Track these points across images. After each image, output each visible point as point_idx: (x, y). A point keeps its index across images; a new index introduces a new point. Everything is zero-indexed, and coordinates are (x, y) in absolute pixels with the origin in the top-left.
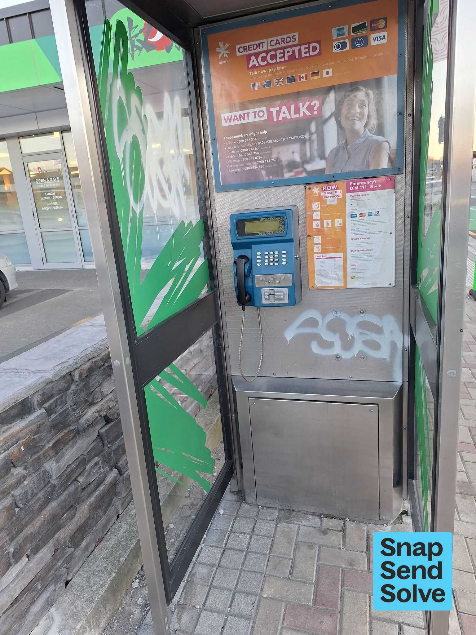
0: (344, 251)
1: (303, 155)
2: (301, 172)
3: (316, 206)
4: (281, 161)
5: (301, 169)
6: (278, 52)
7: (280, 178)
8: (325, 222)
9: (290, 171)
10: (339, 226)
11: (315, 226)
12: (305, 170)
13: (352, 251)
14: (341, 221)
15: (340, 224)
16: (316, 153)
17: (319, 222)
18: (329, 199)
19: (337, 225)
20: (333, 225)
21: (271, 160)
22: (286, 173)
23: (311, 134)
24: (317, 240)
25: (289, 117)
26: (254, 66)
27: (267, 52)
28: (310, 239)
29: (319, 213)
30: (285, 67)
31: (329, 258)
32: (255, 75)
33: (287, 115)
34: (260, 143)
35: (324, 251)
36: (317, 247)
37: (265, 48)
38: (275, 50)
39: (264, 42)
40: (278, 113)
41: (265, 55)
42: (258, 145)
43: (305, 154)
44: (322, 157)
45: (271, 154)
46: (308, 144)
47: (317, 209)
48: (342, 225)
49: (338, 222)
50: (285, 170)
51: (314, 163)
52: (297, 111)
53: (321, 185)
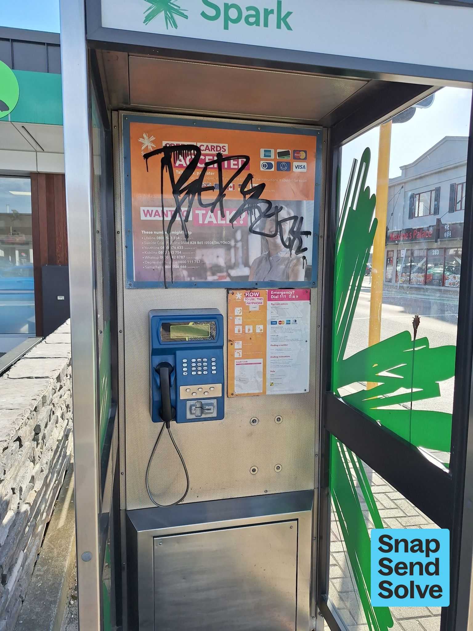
0: (264, 357)
2: (225, 277)
3: (238, 311)
4: (205, 263)
5: (225, 274)
6: (207, 158)
7: (203, 280)
8: (247, 327)
9: (213, 274)
11: (236, 332)
12: (229, 275)
13: (271, 357)
14: (261, 327)
16: (240, 260)
17: (241, 327)
18: (251, 306)
19: (258, 331)
20: (254, 330)
21: (194, 262)
23: (236, 241)
24: (238, 345)
25: (215, 222)
26: (181, 166)
28: (232, 344)
29: (241, 318)
30: (214, 173)
31: (250, 364)
32: (181, 175)
33: (213, 220)
35: (245, 356)
36: (238, 353)
38: (205, 155)
40: (204, 216)
42: (181, 245)
43: (230, 260)
44: (246, 264)
45: (194, 255)
46: (233, 251)
48: (262, 332)
49: (259, 328)
50: (209, 273)
51: (238, 270)
53: (245, 291)
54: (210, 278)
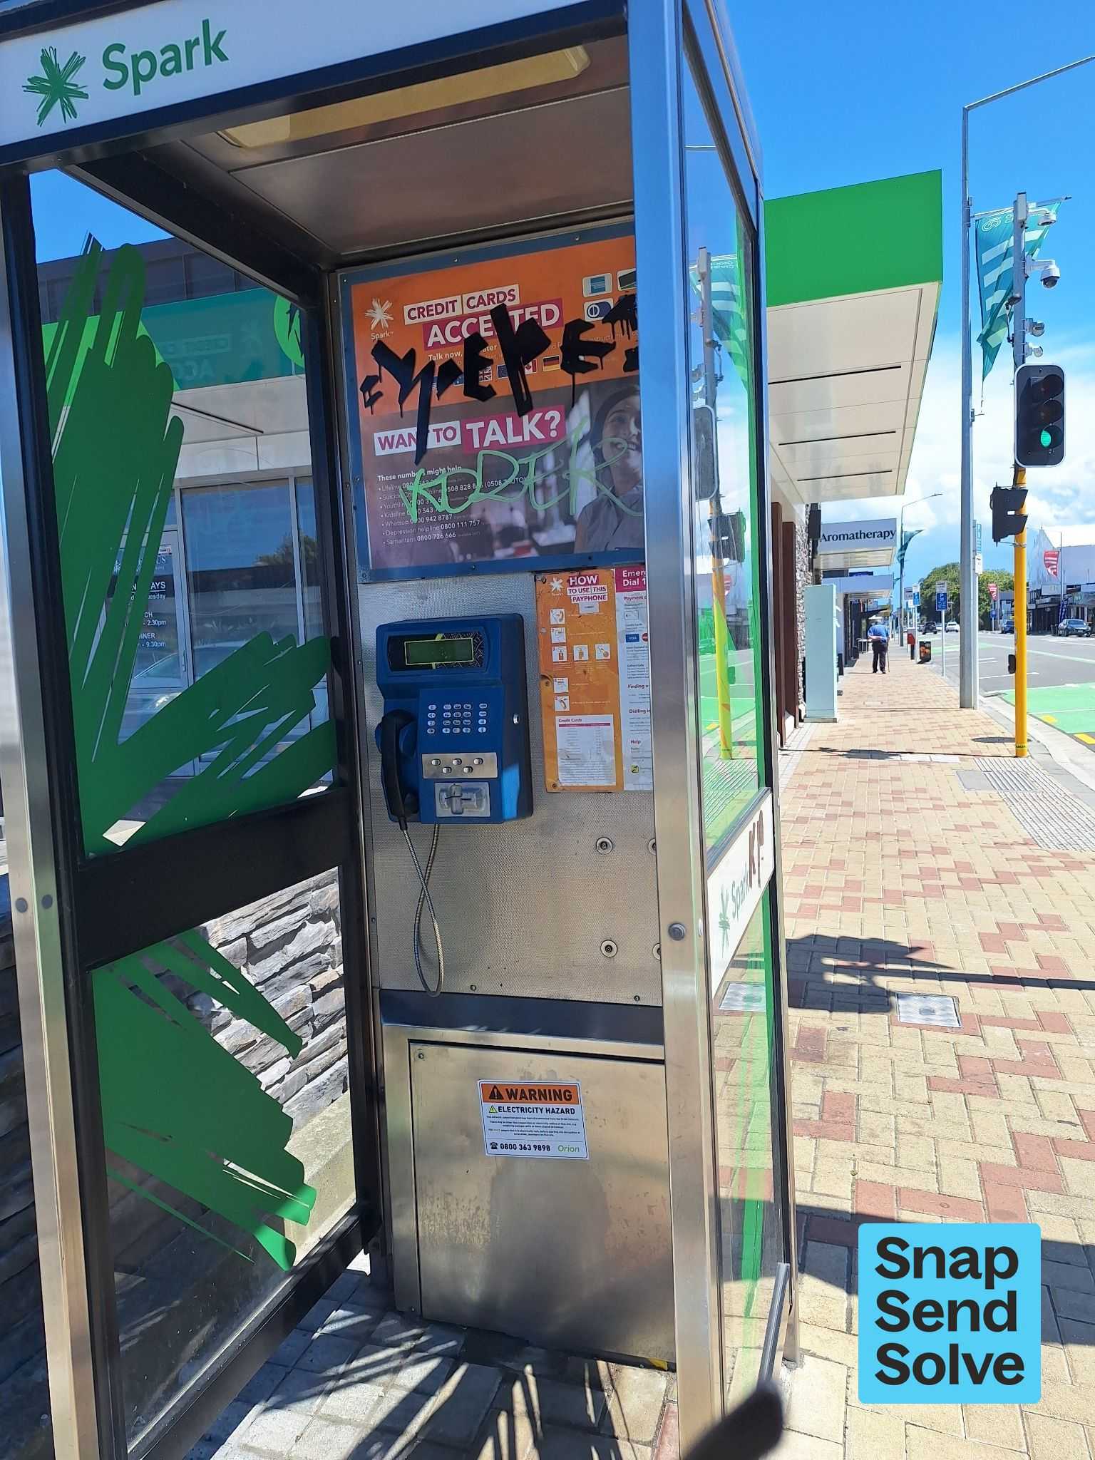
0: (616, 711)
1: (531, 514)
2: (528, 549)
3: (556, 615)
4: (489, 525)
5: (526, 542)
6: (482, 319)
7: (487, 559)
8: (576, 649)
9: (506, 545)
10: (604, 657)
11: (556, 658)
12: (535, 544)
13: (631, 711)
14: (606, 647)
15: (606, 655)
16: (555, 513)
17: (564, 649)
18: (583, 603)
19: (599, 656)
20: (592, 655)
21: (469, 523)
22: (499, 548)
23: (546, 474)
24: (561, 685)
25: (503, 441)
27: (462, 318)
28: (547, 684)
29: (563, 629)
31: (587, 725)
33: (500, 437)
35: (576, 710)
36: (561, 701)
37: (458, 312)
39: (456, 301)
40: (482, 433)
41: (457, 323)
43: (535, 514)
44: (568, 520)
46: (540, 494)
47: (559, 623)
48: (609, 657)
49: (602, 650)
50: (497, 544)
51: (552, 532)
52: (518, 430)
53: (568, 574)
54: (500, 554)
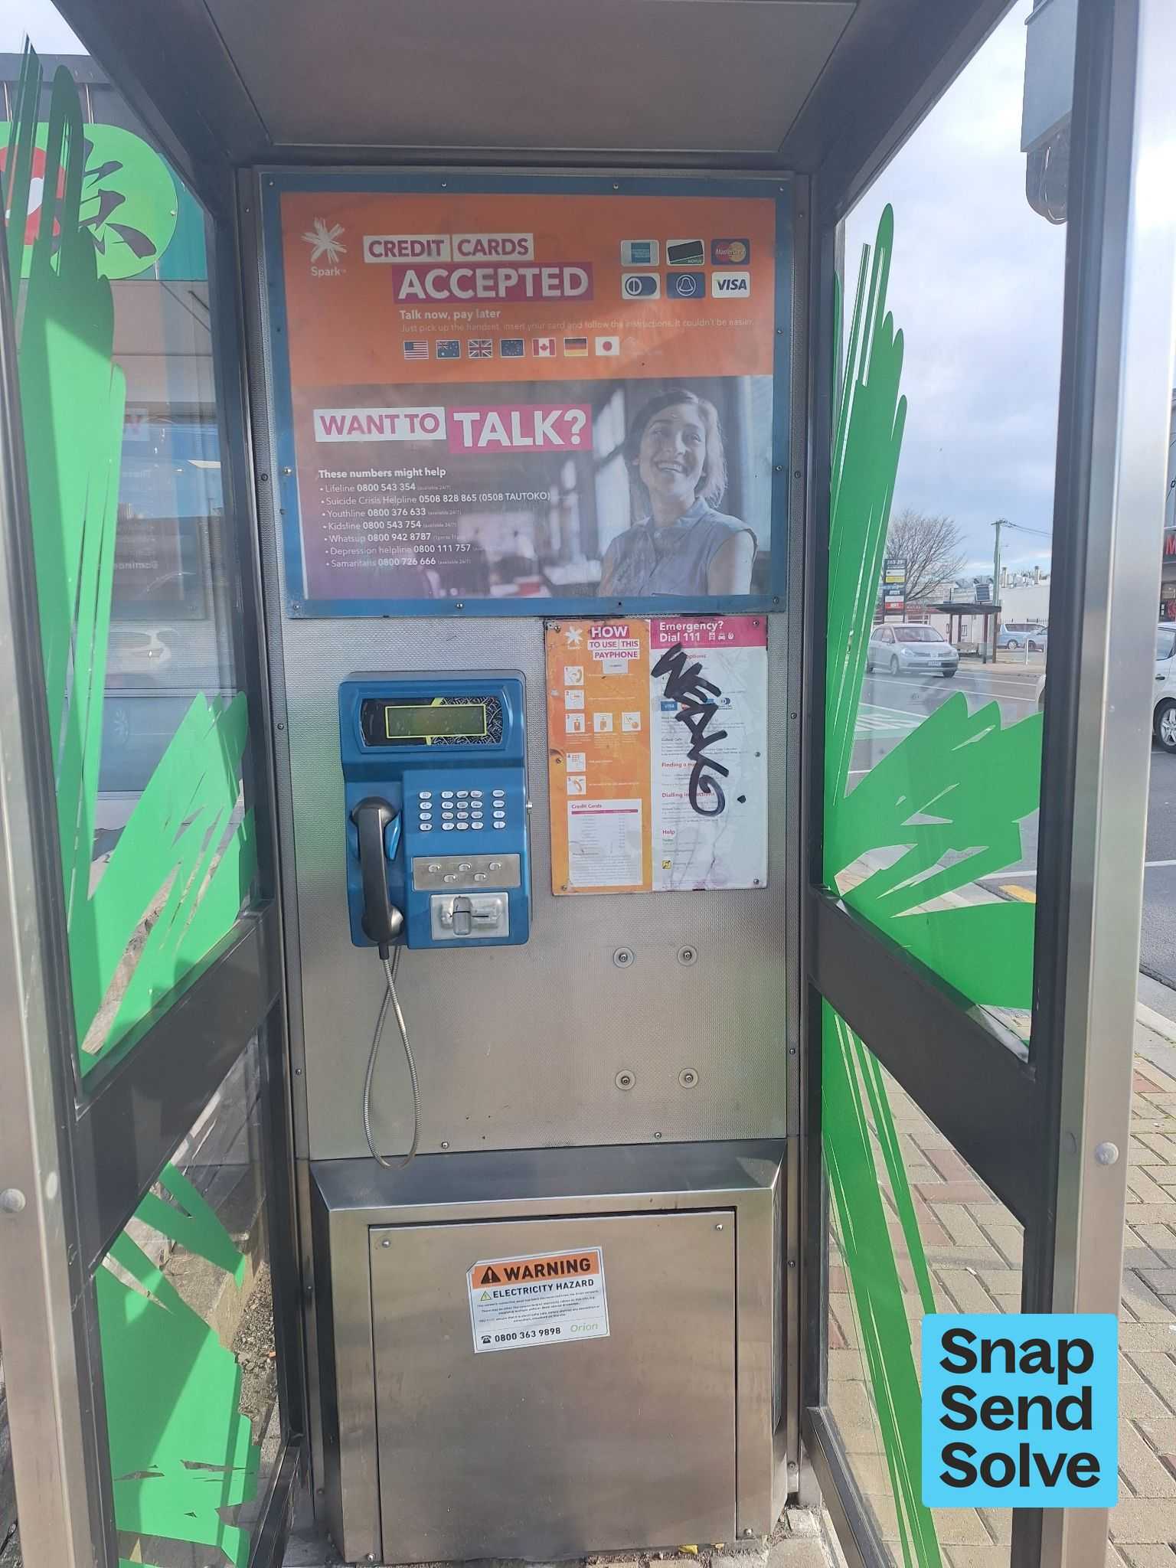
0: (645, 794)
1: (542, 542)
2: (536, 587)
3: (572, 675)
4: (484, 551)
5: (535, 579)
6: (479, 272)
7: (481, 596)
8: (598, 718)
9: (507, 580)
10: (632, 729)
11: (570, 728)
12: (546, 582)
13: (664, 795)
14: (636, 716)
15: (635, 726)
16: (575, 542)
17: (581, 718)
18: (607, 662)
19: (627, 727)
20: (617, 726)
21: (454, 548)
22: (497, 584)
23: (564, 492)
24: (576, 762)
25: (505, 442)
26: (412, 298)
27: (451, 267)
28: (558, 761)
29: (581, 693)
30: (498, 313)
31: (608, 812)
32: (413, 322)
33: (501, 436)
34: (422, 499)
35: (594, 793)
36: (575, 782)
37: (445, 257)
38: (473, 266)
39: (442, 242)
40: (478, 427)
41: (444, 273)
42: (419, 505)
43: (548, 543)
44: (591, 552)
45: (455, 531)
46: (554, 518)
47: (578, 684)
48: (639, 729)
49: (630, 721)
50: (494, 578)
51: (569, 567)
52: (528, 429)
53: (589, 623)
54: (498, 591)
